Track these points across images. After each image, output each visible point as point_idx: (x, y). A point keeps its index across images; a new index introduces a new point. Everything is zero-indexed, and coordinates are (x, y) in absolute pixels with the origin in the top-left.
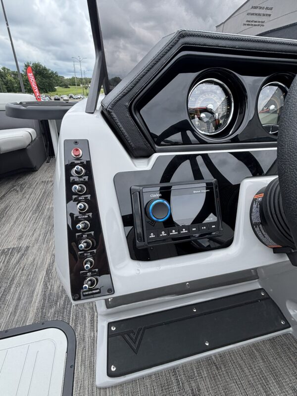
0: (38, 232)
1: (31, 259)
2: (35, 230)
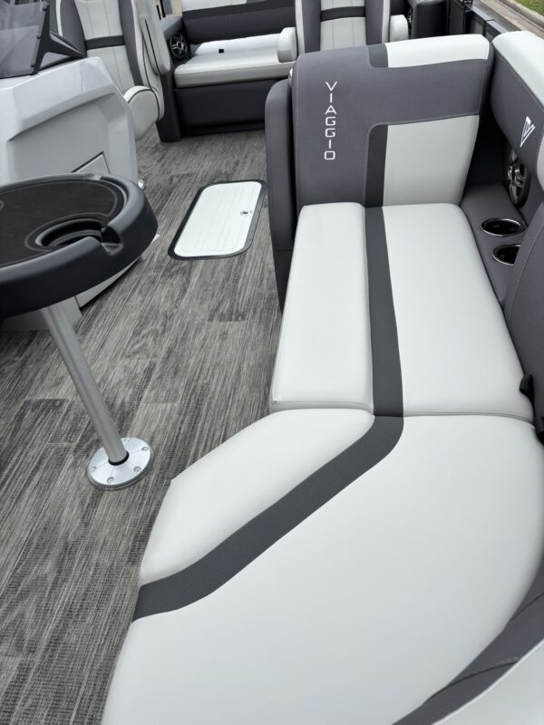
0: (197, 342)
1: (205, 306)
2: (202, 347)
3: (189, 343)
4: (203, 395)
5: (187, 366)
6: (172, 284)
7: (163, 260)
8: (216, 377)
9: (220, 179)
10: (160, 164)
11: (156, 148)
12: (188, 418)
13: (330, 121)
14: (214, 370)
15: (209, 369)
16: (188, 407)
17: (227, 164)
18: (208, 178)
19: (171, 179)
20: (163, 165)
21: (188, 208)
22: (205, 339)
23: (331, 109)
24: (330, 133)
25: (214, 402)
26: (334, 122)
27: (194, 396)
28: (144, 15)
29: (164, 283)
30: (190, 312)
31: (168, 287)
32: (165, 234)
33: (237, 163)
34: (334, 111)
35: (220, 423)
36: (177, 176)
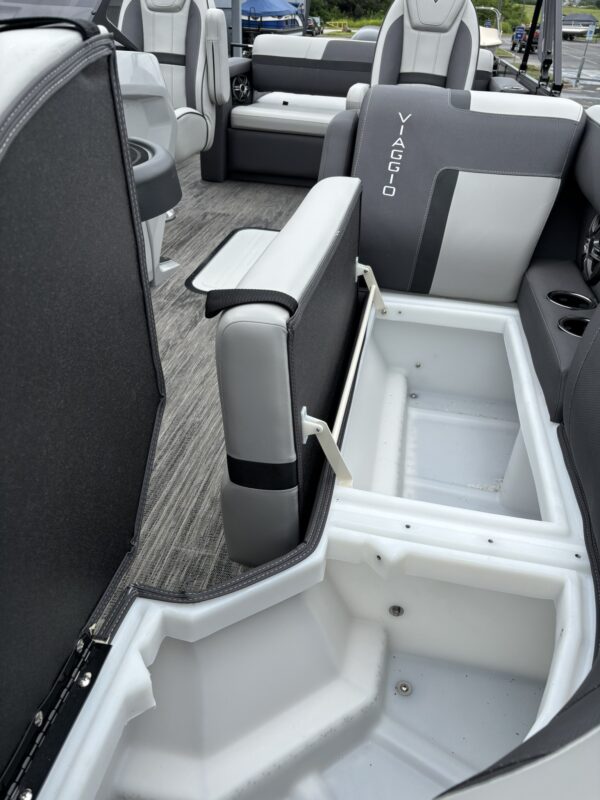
0: (197, 377)
2: (202, 383)
3: (188, 376)
4: (191, 433)
5: (180, 400)
6: (182, 315)
7: (178, 290)
8: (210, 418)
9: (259, 225)
10: (195, 200)
11: (195, 185)
12: (168, 454)
13: (396, 155)
14: (210, 409)
15: (204, 408)
16: (170, 443)
17: (270, 212)
18: (245, 222)
19: (205, 215)
20: (199, 201)
21: (216, 245)
22: (207, 376)
23: (399, 142)
24: (393, 167)
25: (203, 442)
26: (401, 156)
27: (180, 432)
28: (213, 37)
29: (173, 312)
30: (196, 346)
31: (176, 316)
32: (187, 265)
33: (280, 214)
34: (402, 144)
35: (205, 467)
36: (212, 214)
